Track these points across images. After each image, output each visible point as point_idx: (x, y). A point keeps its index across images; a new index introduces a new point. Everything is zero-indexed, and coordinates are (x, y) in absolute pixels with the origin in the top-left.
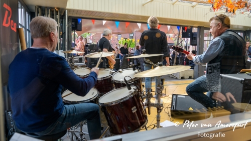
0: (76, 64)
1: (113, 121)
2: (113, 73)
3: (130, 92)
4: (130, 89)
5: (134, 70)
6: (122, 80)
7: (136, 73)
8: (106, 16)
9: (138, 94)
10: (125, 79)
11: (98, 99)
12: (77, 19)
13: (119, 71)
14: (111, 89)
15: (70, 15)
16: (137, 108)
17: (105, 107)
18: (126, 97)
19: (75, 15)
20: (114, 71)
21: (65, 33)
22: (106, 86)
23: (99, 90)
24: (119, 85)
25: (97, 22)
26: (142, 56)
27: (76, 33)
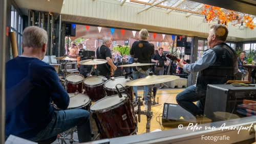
0: (68, 70)
1: (104, 129)
2: (105, 81)
3: (121, 100)
4: (121, 96)
5: (126, 78)
6: (114, 87)
7: (128, 81)
8: (100, 22)
9: (129, 102)
10: (116, 87)
11: (90, 106)
13: (112, 79)
14: (103, 97)
16: (127, 115)
17: (96, 114)
18: (117, 105)
19: (69, 20)
20: (106, 79)
22: (97, 93)
23: (90, 98)
24: (111, 93)
26: (134, 64)
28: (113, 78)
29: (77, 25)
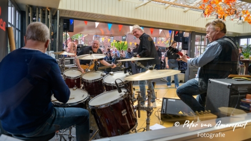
0: (66, 66)
1: (103, 124)
2: (104, 76)
3: (120, 95)
4: (120, 91)
5: (125, 72)
6: (113, 82)
7: (127, 76)
8: (98, 18)
9: (129, 98)
10: (115, 82)
11: (88, 102)
12: (69, 20)
13: (110, 74)
14: (102, 92)
15: (62, 15)
16: (127, 111)
17: (95, 110)
18: (116, 100)
19: (67, 16)
20: (105, 74)
21: (56, 33)
22: (96, 88)
23: (89, 93)
24: (110, 88)
25: (89, 23)
26: (133, 59)
27: (67, 34)
28: (112, 73)
29: (75, 21)
